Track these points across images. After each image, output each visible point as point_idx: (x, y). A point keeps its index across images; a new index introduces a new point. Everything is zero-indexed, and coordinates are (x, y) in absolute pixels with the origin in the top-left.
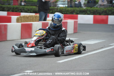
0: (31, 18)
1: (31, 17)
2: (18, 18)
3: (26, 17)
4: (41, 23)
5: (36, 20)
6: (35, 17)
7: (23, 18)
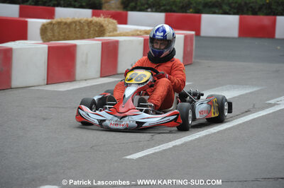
0: (76, 25)
1: (78, 23)
2: (43, 25)
3: (66, 23)
4: (100, 42)
5: (89, 31)
6: (88, 23)
7: (56, 27)
